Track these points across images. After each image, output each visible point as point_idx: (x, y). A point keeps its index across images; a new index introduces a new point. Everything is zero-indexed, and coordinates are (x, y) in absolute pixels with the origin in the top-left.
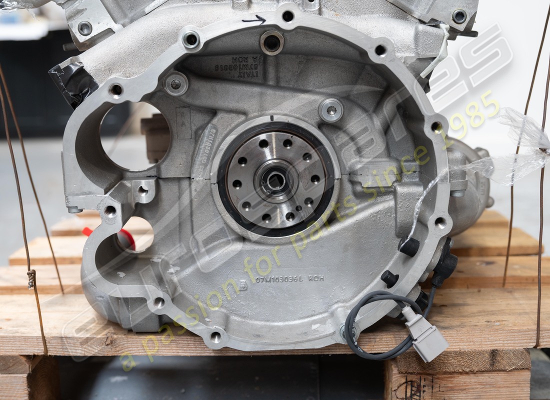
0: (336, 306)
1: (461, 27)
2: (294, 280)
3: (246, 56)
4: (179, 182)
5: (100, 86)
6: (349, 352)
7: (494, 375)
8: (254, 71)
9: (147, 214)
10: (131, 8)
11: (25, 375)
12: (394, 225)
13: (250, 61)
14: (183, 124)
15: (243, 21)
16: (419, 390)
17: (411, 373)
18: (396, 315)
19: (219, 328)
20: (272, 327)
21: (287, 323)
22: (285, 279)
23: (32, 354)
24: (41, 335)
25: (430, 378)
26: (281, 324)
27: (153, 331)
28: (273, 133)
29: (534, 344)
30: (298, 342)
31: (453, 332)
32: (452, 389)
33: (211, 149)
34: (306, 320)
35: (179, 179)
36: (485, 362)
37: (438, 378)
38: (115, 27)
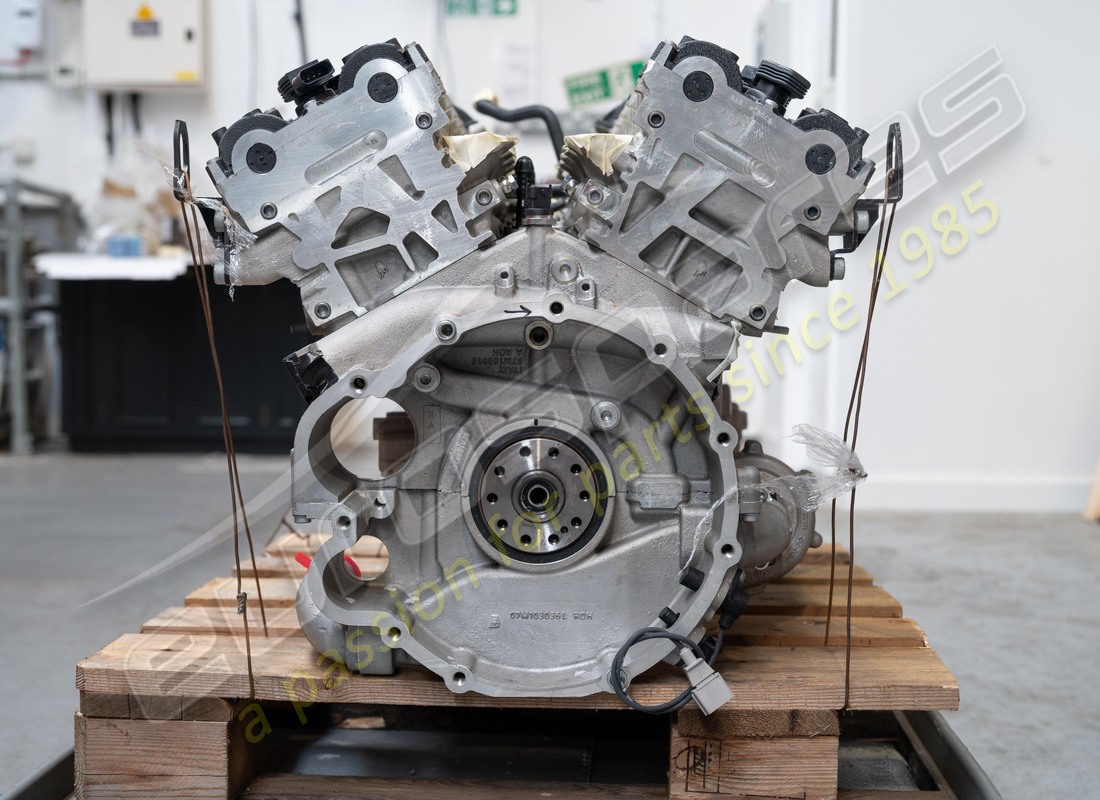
0: (606, 651)
1: (760, 325)
2: (557, 617)
3: (509, 348)
4: (423, 495)
5: (340, 378)
6: (618, 706)
7: (796, 741)
8: (518, 366)
9: (382, 532)
10: (377, 289)
11: (225, 723)
12: (678, 555)
13: (514, 354)
14: (431, 425)
15: (506, 311)
16: (703, 758)
17: (695, 737)
18: (675, 662)
19: (463, 668)
20: (528, 674)
21: (546, 670)
22: (546, 616)
23: (235, 697)
24: (248, 674)
25: (718, 743)
26: (538, 671)
27: (384, 673)
28: (539, 439)
29: (843, 705)
30: (556, 689)
31: (745, 686)
32: (744, 759)
33: (464, 456)
34: (569, 667)
35: (423, 492)
36: (783, 726)
37: (727, 744)
38: (359, 310)
